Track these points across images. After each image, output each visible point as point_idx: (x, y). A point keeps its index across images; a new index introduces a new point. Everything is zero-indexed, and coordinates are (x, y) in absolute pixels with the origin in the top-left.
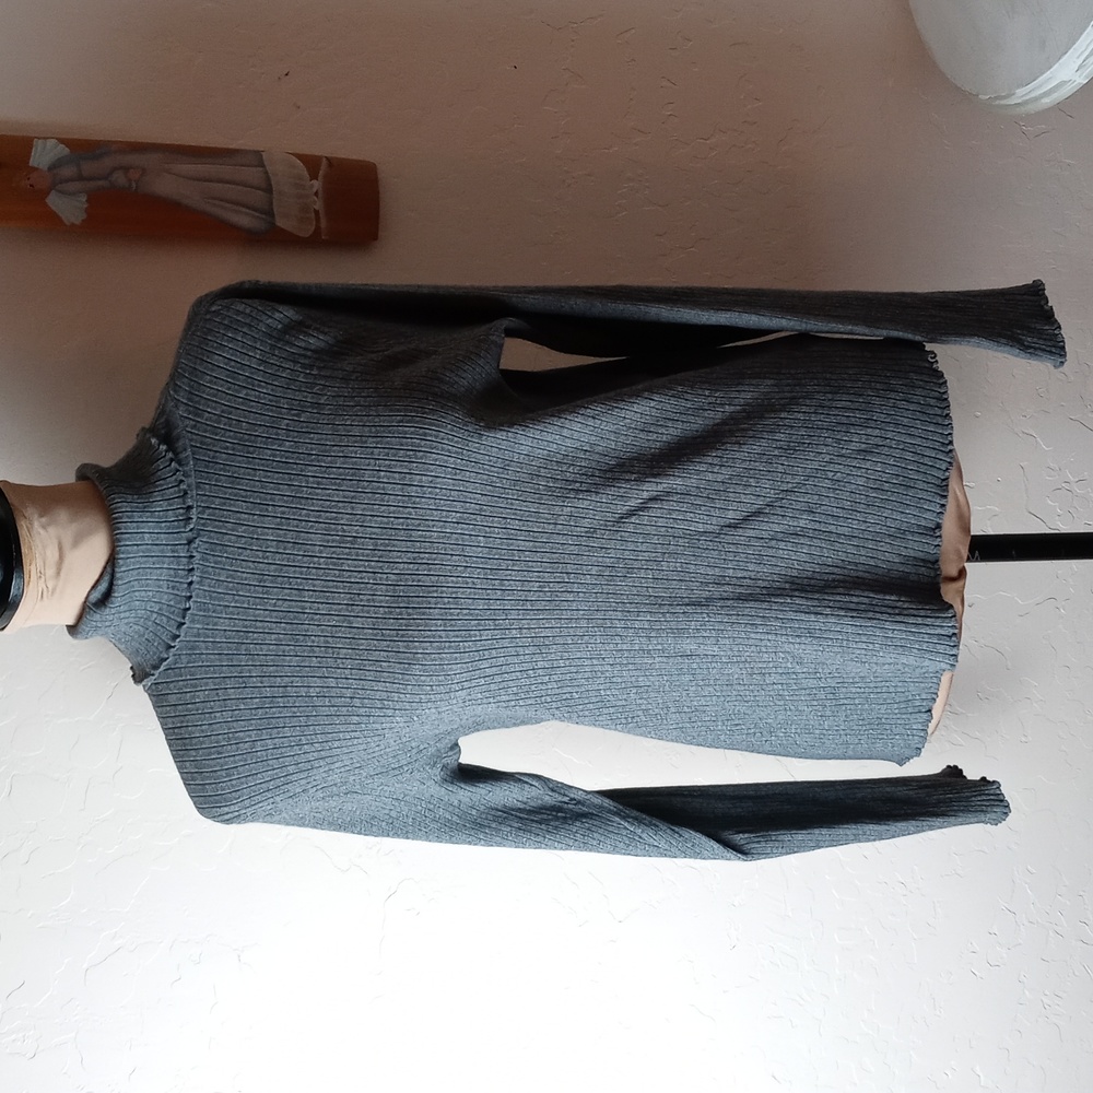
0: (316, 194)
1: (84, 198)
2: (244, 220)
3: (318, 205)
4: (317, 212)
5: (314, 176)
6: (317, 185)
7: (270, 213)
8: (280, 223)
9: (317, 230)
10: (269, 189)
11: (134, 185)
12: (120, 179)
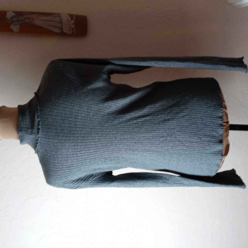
0: (73, 24)
1: (19, 26)
2: (56, 30)
3: (73, 26)
4: (73, 28)
5: (72, 19)
6: (73, 21)
7: (62, 29)
8: (64, 31)
9: (73, 33)
10: (62, 23)
11: (30, 23)
12: (27, 21)
